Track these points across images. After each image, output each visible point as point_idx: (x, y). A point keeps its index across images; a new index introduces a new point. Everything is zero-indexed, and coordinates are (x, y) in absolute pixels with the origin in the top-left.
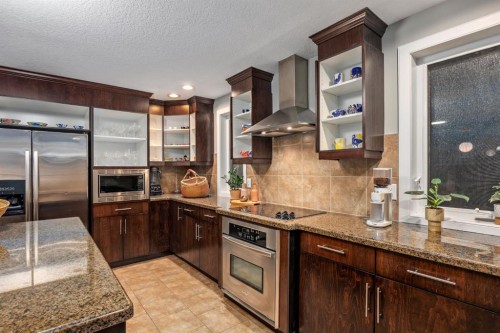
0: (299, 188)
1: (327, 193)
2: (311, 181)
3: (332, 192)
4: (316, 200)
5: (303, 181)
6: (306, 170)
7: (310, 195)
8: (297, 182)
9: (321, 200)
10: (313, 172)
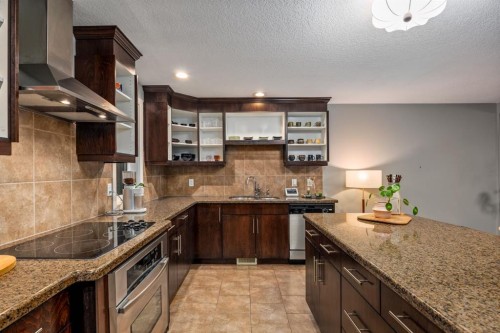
0: (30, 203)
1: (68, 203)
2: (49, 190)
3: (73, 199)
4: (55, 215)
5: (35, 190)
6: (41, 174)
7: (48, 210)
8: (25, 194)
9: (61, 213)
10: (51, 175)
